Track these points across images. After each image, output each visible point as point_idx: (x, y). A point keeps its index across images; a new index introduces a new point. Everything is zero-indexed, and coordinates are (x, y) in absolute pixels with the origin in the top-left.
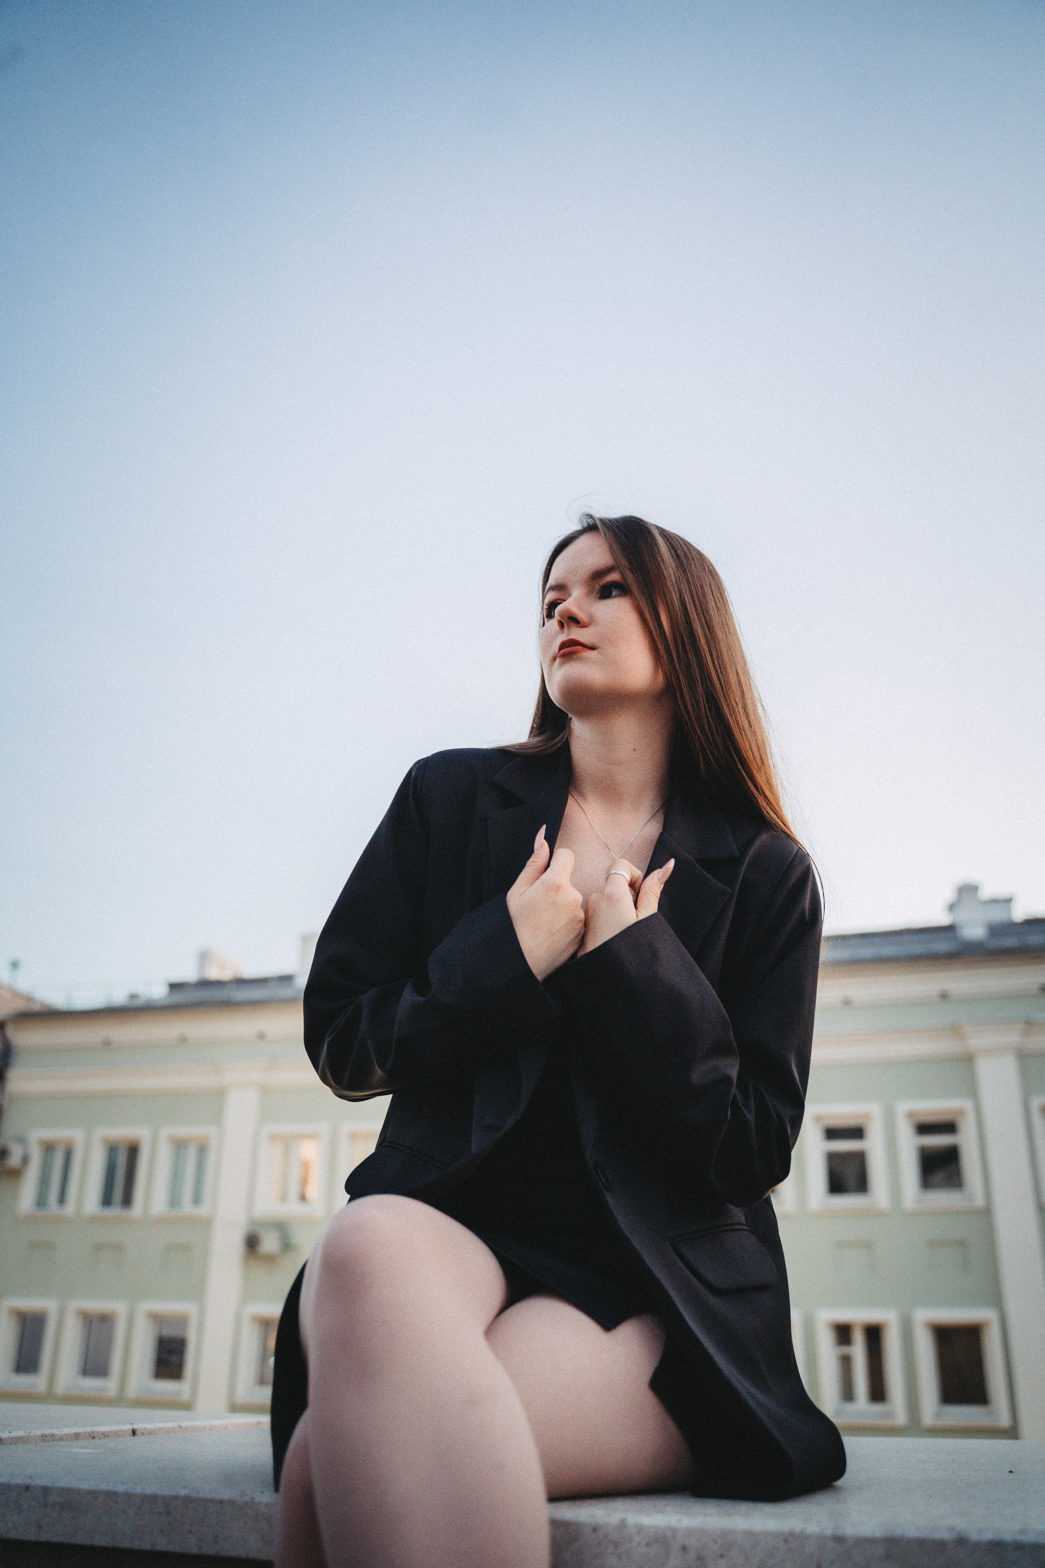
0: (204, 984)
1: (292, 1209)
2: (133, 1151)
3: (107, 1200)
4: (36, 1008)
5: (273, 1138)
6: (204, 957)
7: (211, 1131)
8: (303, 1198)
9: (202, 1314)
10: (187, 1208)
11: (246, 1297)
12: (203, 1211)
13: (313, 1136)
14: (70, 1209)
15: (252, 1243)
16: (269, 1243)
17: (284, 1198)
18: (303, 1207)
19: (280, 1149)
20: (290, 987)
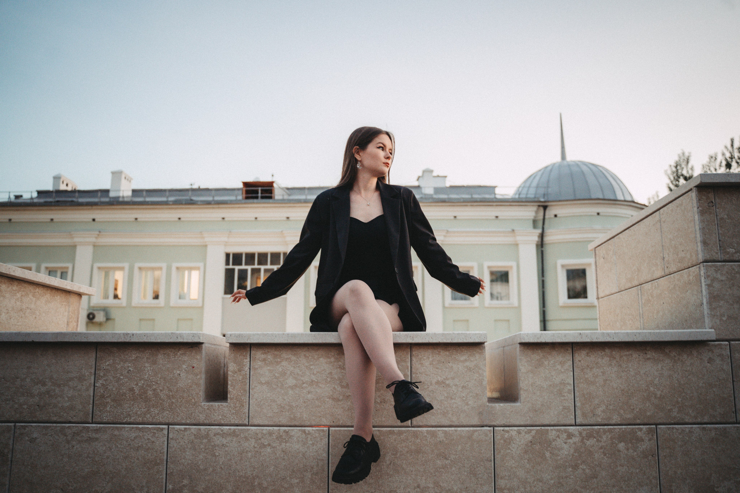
0: (58, 192)
1: (111, 301)
5: (100, 269)
6: (57, 178)
7: (68, 265)
8: (116, 297)
13: (122, 269)
15: (91, 317)
16: (100, 317)
17: (106, 297)
18: (116, 301)
19: (103, 274)
20: (108, 196)
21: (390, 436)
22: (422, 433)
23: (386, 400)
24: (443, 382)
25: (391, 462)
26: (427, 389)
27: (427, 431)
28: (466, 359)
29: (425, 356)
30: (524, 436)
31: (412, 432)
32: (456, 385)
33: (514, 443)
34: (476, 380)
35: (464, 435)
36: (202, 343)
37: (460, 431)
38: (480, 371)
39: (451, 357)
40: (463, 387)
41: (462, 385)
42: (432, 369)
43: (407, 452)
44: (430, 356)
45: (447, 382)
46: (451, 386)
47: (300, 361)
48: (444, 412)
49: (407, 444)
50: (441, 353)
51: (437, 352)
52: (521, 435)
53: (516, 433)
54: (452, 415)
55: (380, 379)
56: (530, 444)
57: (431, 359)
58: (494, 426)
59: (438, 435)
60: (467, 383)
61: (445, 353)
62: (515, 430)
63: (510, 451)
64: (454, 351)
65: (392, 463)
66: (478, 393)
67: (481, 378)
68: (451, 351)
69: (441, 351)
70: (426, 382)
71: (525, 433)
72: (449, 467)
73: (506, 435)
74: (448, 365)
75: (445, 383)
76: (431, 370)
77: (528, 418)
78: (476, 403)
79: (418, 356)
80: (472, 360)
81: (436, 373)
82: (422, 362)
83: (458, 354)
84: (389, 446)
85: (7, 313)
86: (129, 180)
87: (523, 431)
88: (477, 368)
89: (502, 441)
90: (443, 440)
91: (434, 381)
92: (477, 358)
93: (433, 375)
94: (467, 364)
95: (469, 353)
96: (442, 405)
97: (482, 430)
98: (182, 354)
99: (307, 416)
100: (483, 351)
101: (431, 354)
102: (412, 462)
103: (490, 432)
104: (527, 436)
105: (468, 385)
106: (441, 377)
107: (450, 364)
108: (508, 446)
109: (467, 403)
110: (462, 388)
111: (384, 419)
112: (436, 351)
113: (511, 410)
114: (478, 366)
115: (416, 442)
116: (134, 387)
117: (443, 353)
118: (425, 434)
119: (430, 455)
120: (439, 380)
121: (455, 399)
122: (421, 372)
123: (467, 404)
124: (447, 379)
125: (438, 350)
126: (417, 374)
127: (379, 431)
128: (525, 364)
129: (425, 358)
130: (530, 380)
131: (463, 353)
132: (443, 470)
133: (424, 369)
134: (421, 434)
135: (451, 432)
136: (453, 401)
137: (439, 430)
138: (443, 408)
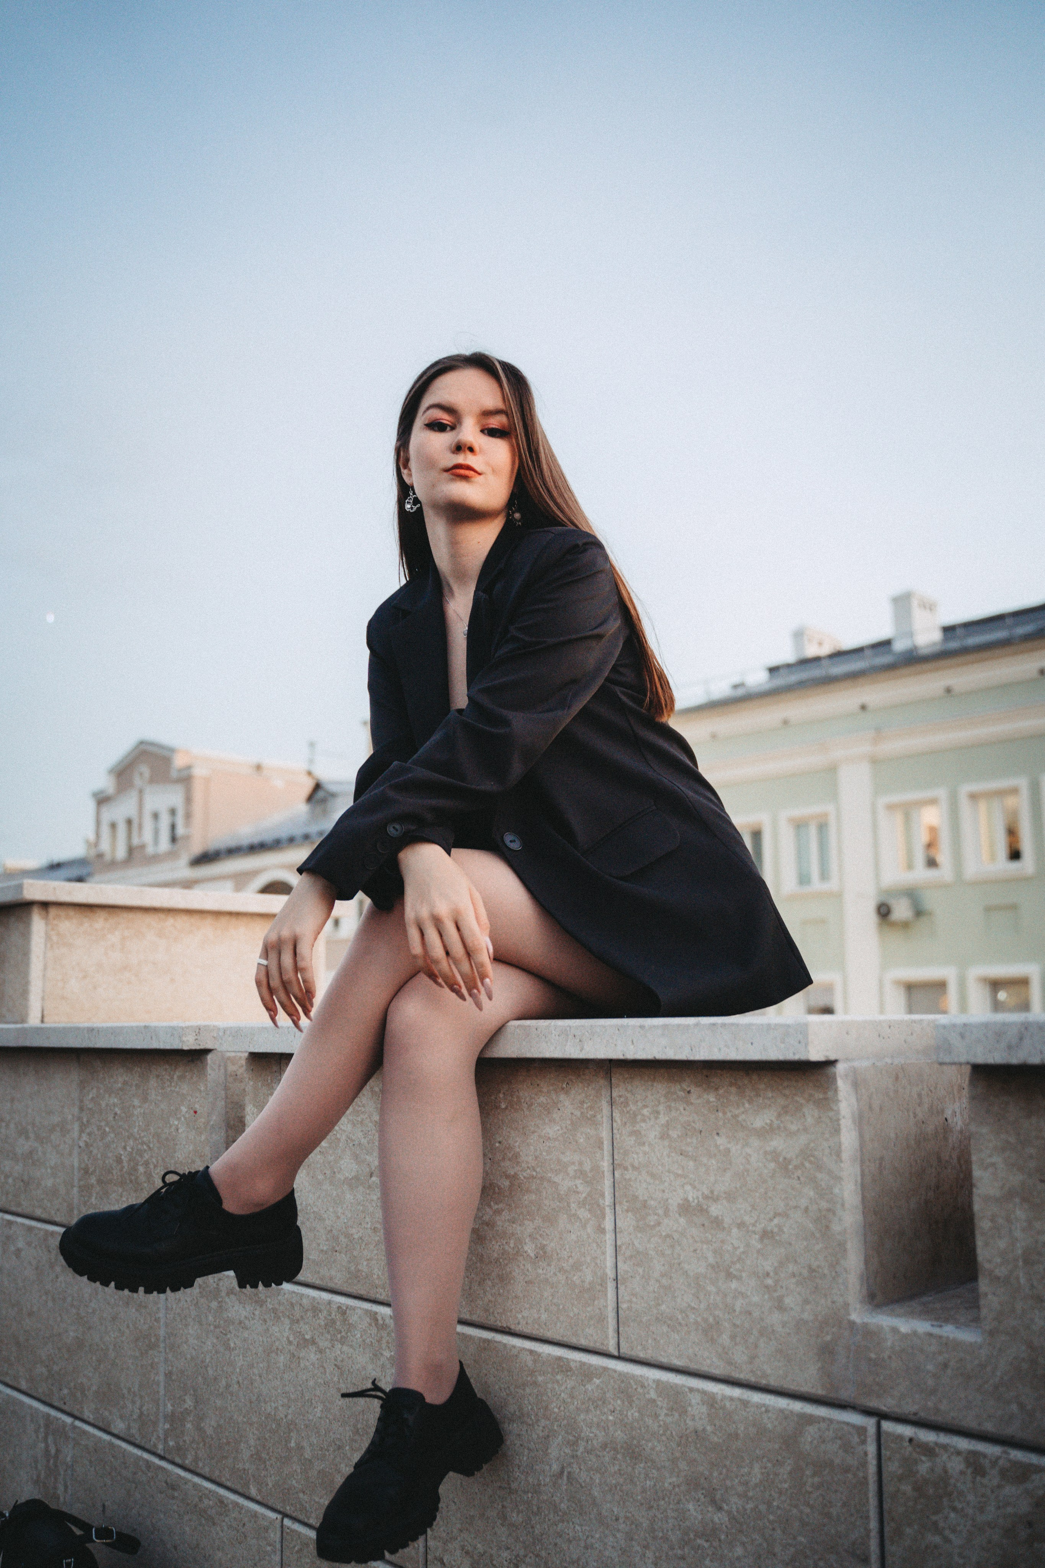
0: (805, 662)
1: (921, 874)
2: (756, 835)
5: (891, 807)
6: (799, 635)
7: (830, 808)
8: (932, 863)
9: (845, 981)
10: (817, 885)
11: (885, 964)
12: (833, 885)
13: (933, 802)
15: (884, 912)
16: (901, 911)
17: (910, 866)
18: (932, 874)
19: (899, 818)
20: (890, 652)
21: (559, 1377)
22: (643, 1386)
23: (548, 1249)
24: (702, 1210)
25: (563, 1468)
26: (654, 1226)
27: (658, 1382)
28: (771, 1125)
29: (645, 1106)
30: (999, 1486)
31: (616, 1376)
32: (741, 1225)
33: (954, 1509)
34: (806, 1210)
35: (769, 1426)
36: (207, 1051)
37: (758, 1406)
38: (819, 1176)
39: (725, 1113)
40: (766, 1235)
41: (759, 1227)
42: (669, 1156)
43: (604, 1446)
44: (661, 1108)
45: (715, 1210)
46: (726, 1226)
47: (363, 1106)
48: (705, 1320)
49: (603, 1418)
50: (693, 1098)
51: (681, 1094)
52: (985, 1481)
53: (962, 1466)
54: (733, 1337)
55: (533, 1177)
56: (1023, 1534)
57: (663, 1119)
58: (881, 1416)
59: (690, 1409)
60: (776, 1221)
61: (705, 1096)
62: (959, 1453)
63: (937, 1539)
64: (733, 1089)
65: (566, 1473)
66: (815, 1265)
67: (824, 1205)
68: (721, 1092)
69: (693, 1089)
70: (652, 1203)
71: (1003, 1473)
72: (723, 1537)
73: (924, 1467)
74: (716, 1146)
75: (707, 1211)
76: (666, 1159)
77: (1014, 1407)
78: (808, 1307)
79: (626, 1104)
80: (793, 1128)
81: (680, 1172)
82: (637, 1127)
83: (747, 1105)
84: (556, 1410)
85: (85, 977)
86: (930, 606)
87: (994, 1463)
88: (811, 1162)
89: (907, 1488)
90: (704, 1430)
91: (674, 1202)
92: (810, 1120)
93: (672, 1177)
94: (777, 1143)
95: (781, 1101)
96: (702, 1297)
97: (831, 1421)
98: (180, 1078)
99: (380, 1273)
100: (830, 1094)
101: (662, 1100)
102: (616, 1487)
103: (859, 1435)
104: (1009, 1490)
105: (780, 1227)
106: (694, 1187)
107: (721, 1141)
108: (934, 1518)
109: (780, 1299)
110: (762, 1239)
111: (544, 1316)
112: (676, 1088)
113: (940, 1359)
114: (813, 1156)
115: (626, 1416)
116: (121, 1155)
117: (699, 1097)
118: (653, 1395)
119: (667, 1475)
120: (691, 1199)
121: (739, 1278)
122: (636, 1164)
123: (780, 1307)
124: (712, 1197)
125: (684, 1086)
126: (626, 1169)
127: (531, 1352)
128: (994, 1159)
129: (645, 1112)
130: (1018, 1234)
131: (761, 1100)
132: (706, 1545)
133: (645, 1153)
134: (640, 1390)
135: (728, 1404)
136: (734, 1285)
137: (691, 1390)
138: (702, 1306)
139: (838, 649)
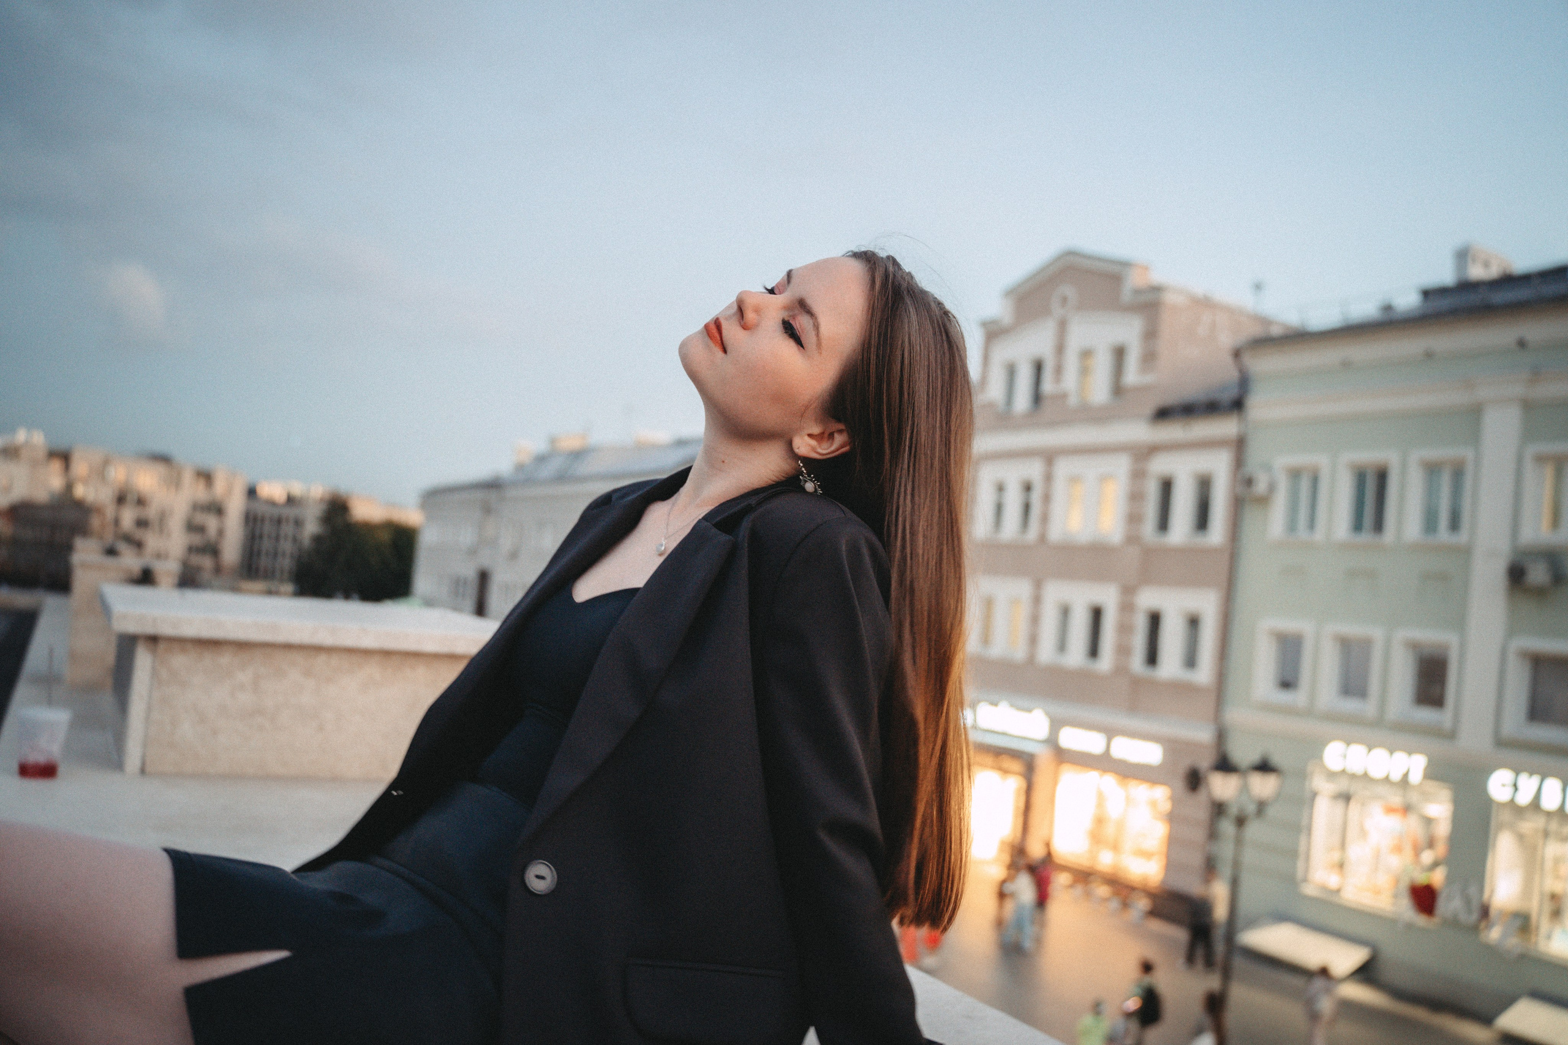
0: (1465, 286)
1: (1566, 536)
2: (1382, 476)
3: (1357, 526)
4: (1276, 331)
5: (1540, 458)
6: (1463, 256)
7: (1468, 454)
9: (1463, 645)
10: (1445, 536)
11: (1512, 631)
12: (1463, 538)
14: (1319, 535)
15: (1516, 575)
16: (1538, 574)
17: (1555, 526)
19: (1549, 472)
139: (1508, 272)
